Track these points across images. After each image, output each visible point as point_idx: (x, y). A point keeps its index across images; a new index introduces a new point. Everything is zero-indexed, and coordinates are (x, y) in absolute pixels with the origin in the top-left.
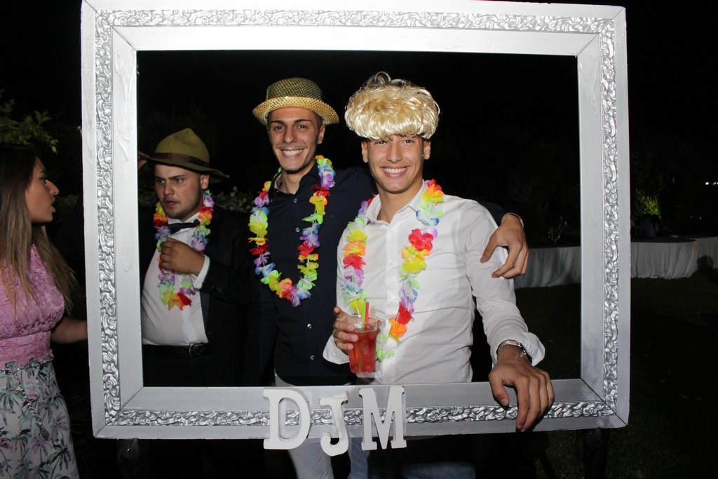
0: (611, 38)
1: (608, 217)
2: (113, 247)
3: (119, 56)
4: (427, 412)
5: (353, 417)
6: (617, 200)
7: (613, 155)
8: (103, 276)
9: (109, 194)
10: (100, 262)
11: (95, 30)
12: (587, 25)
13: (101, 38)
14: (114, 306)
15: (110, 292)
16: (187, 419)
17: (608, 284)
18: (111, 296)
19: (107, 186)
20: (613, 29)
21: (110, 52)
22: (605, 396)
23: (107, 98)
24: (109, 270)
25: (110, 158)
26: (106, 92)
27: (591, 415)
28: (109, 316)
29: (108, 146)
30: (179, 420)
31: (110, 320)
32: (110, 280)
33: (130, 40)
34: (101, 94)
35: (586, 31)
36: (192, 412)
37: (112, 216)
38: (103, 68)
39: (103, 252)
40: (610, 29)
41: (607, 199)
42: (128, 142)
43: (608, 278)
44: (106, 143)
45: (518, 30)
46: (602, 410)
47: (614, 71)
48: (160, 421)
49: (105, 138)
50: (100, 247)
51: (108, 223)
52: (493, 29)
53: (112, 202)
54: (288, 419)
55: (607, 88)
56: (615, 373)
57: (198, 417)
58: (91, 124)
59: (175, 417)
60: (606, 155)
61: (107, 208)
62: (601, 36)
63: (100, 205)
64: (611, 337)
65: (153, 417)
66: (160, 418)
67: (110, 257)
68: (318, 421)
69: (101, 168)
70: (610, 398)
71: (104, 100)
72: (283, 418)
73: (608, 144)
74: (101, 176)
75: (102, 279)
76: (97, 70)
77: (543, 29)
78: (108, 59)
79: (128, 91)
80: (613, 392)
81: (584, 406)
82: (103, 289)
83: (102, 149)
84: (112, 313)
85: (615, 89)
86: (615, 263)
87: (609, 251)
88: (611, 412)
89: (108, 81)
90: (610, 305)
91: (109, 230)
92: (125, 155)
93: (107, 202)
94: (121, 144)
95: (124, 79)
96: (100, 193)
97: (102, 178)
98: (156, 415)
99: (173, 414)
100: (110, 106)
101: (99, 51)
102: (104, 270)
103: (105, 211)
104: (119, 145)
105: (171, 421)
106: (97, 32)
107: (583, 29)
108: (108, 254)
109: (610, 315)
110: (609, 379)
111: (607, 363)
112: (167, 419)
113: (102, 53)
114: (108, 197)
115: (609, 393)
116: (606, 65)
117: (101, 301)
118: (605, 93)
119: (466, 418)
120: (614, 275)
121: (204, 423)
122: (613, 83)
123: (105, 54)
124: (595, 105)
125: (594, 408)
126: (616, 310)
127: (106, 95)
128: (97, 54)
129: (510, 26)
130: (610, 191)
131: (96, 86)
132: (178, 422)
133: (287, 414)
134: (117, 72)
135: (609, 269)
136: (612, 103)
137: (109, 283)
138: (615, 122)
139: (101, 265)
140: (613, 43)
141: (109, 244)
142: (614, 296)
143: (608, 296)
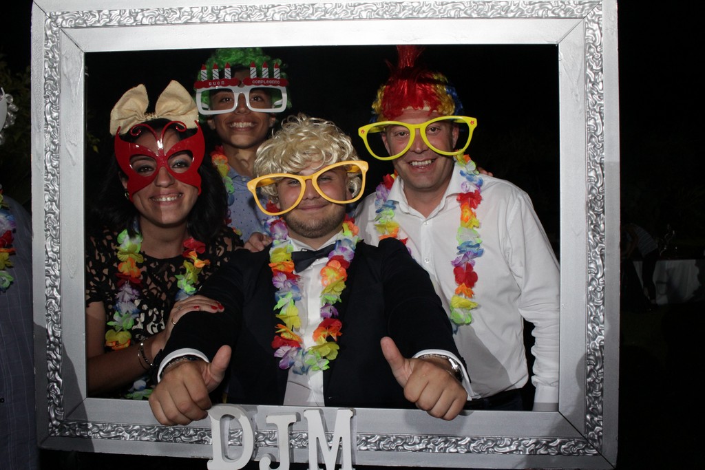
0: (598, 24)
1: (592, 226)
2: (59, 252)
3: (67, 59)
4: (380, 440)
5: (300, 440)
6: (603, 207)
7: (599, 156)
8: (49, 282)
9: (56, 198)
10: (46, 268)
11: (44, 32)
12: (569, 10)
13: (50, 41)
14: (59, 313)
15: (55, 299)
16: (129, 433)
17: (591, 304)
18: (57, 303)
19: (54, 190)
20: (600, 13)
21: (58, 54)
22: (588, 433)
23: (55, 101)
24: (55, 276)
25: (57, 162)
26: (54, 95)
27: (570, 455)
28: (55, 323)
29: (55, 150)
30: (121, 434)
31: (55, 327)
32: (56, 287)
33: (77, 41)
34: (49, 97)
35: (568, 16)
36: (134, 426)
37: (59, 221)
38: (51, 71)
39: (49, 258)
40: (596, 13)
41: (591, 206)
42: (76, 146)
43: (591, 298)
44: (54, 147)
45: (489, 18)
46: (583, 449)
47: (602, 60)
48: (102, 433)
49: (53, 143)
50: (47, 253)
51: (54, 228)
52: (459, 18)
53: (58, 206)
54: (230, 438)
55: (593, 80)
56: (599, 407)
57: (140, 432)
58: (39, 128)
59: (117, 431)
60: (591, 157)
61: (54, 213)
62: (586, 21)
63: (47, 210)
64: (595, 366)
65: (95, 429)
66: (102, 431)
67: (56, 263)
68: (263, 443)
69: (48, 172)
70: (594, 435)
71: (52, 104)
72: (226, 438)
73: (593, 143)
74: (48, 180)
75: (48, 285)
76: (46, 73)
77: (517, 16)
78: (56, 62)
79: (76, 94)
80: (597, 428)
81: (561, 444)
82: (48, 295)
83: (49, 154)
84: (57, 320)
85: (602, 82)
86: (601, 280)
87: (592, 266)
88: (595, 452)
89: (56, 84)
90: (594, 328)
91: (56, 235)
92: (72, 160)
93: (54, 207)
94: (69, 149)
95: (71, 81)
96: (47, 198)
97: (49, 182)
98: (98, 427)
99: (115, 427)
100: (58, 110)
101: (48, 54)
102: (50, 276)
103: (52, 216)
104: (67, 149)
105: (113, 434)
106: (46, 34)
107: (565, 13)
108: (54, 260)
109: (594, 339)
110: (593, 413)
111: (590, 395)
112: (109, 432)
113: (50, 55)
114: (55, 201)
115: (592, 430)
116: (591, 54)
117: (47, 307)
118: (590, 85)
119: (423, 449)
120: (599, 294)
121: (146, 438)
122: (600, 73)
123: (53, 57)
124: (579, 100)
125: (574, 446)
126: (601, 335)
127: (54, 99)
128: (46, 57)
129: (478, 14)
130: (595, 198)
131: (45, 89)
132: (119, 436)
133: (230, 433)
134: (65, 75)
135: (594, 286)
136: (599, 97)
137: (55, 289)
138: (602, 118)
139: (47, 271)
140: (600, 29)
141: (55, 250)
142: (598, 318)
143: (592, 318)
